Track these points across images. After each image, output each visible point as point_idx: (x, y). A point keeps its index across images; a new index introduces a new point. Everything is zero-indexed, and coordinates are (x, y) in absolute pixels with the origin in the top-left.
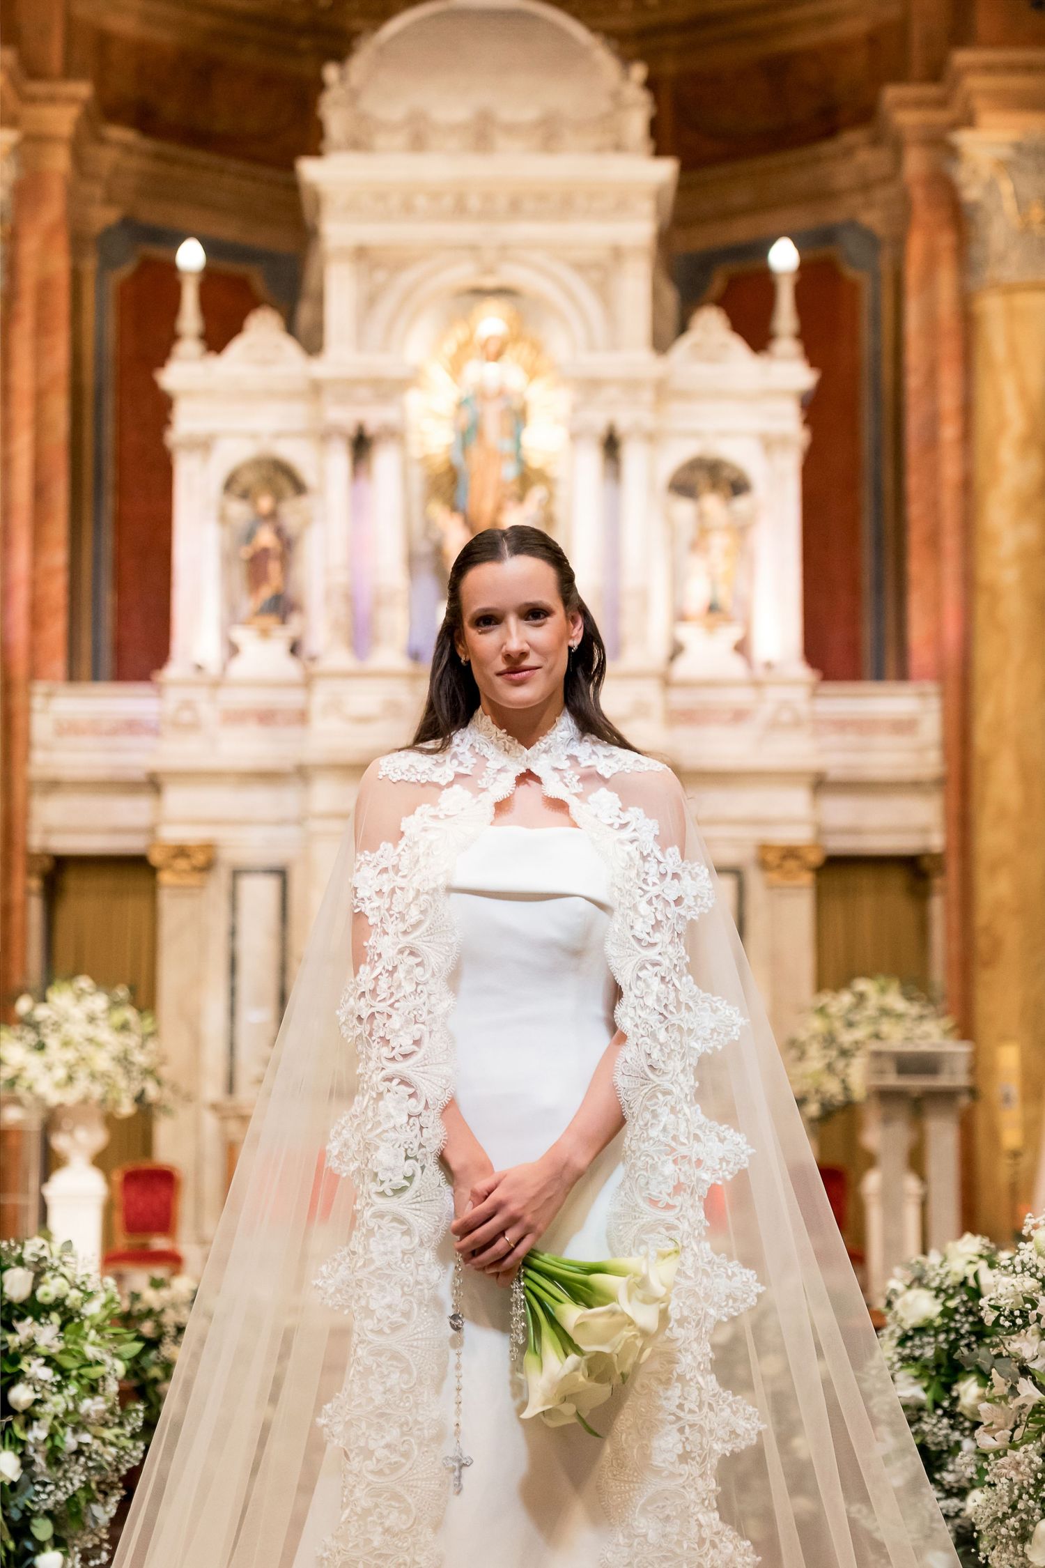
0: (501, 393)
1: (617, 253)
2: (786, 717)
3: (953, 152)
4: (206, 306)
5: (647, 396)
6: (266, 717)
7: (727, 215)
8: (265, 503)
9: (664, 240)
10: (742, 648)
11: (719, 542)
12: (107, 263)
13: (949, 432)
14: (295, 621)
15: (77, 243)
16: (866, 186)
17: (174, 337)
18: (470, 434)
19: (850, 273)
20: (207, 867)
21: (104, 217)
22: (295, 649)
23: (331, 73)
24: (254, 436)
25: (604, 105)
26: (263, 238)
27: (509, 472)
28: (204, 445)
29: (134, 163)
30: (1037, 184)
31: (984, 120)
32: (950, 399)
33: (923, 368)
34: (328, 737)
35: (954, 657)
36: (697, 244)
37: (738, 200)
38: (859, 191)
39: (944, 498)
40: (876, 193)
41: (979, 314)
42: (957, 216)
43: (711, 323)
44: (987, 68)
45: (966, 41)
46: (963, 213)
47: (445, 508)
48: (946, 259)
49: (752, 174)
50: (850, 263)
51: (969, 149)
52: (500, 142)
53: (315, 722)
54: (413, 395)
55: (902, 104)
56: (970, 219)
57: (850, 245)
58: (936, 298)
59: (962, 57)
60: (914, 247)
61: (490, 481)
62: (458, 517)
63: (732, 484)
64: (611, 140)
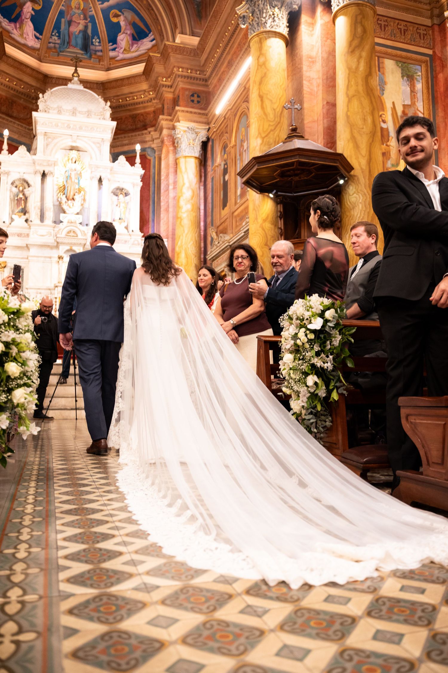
0: (75, 170)
1: (103, 140)
2: (136, 242)
3: (174, 129)
4: (8, 144)
5: (109, 171)
6: (19, 235)
8: (21, 189)
10: (126, 228)
11: (122, 205)
13: (171, 187)
14: (27, 214)
16: (153, 140)
17: (2, 150)
18: (68, 178)
19: (149, 157)
20: (5, 267)
22: (26, 221)
23: (41, 95)
24: (19, 173)
25: (101, 110)
27: (77, 187)
30: (191, 136)
31: (181, 122)
32: (171, 181)
33: (165, 175)
34: (34, 239)
35: (170, 233)
36: (116, 151)
37: (125, 142)
38: (151, 141)
39: (170, 201)
40: (155, 141)
41: (179, 162)
42: (174, 143)
43: (122, 158)
44: (183, 111)
45: (178, 106)
46: (176, 141)
47: (62, 194)
48: (171, 152)
49: (128, 137)
50: (149, 155)
51: (178, 127)
52: (78, 114)
53: (31, 236)
54: (56, 167)
55: (163, 119)
56: (178, 142)
57: (149, 152)
58: (168, 160)
59: (177, 108)
60: (164, 150)
61: (72, 188)
62: (64, 196)
63: (125, 194)
64: (102, 117)
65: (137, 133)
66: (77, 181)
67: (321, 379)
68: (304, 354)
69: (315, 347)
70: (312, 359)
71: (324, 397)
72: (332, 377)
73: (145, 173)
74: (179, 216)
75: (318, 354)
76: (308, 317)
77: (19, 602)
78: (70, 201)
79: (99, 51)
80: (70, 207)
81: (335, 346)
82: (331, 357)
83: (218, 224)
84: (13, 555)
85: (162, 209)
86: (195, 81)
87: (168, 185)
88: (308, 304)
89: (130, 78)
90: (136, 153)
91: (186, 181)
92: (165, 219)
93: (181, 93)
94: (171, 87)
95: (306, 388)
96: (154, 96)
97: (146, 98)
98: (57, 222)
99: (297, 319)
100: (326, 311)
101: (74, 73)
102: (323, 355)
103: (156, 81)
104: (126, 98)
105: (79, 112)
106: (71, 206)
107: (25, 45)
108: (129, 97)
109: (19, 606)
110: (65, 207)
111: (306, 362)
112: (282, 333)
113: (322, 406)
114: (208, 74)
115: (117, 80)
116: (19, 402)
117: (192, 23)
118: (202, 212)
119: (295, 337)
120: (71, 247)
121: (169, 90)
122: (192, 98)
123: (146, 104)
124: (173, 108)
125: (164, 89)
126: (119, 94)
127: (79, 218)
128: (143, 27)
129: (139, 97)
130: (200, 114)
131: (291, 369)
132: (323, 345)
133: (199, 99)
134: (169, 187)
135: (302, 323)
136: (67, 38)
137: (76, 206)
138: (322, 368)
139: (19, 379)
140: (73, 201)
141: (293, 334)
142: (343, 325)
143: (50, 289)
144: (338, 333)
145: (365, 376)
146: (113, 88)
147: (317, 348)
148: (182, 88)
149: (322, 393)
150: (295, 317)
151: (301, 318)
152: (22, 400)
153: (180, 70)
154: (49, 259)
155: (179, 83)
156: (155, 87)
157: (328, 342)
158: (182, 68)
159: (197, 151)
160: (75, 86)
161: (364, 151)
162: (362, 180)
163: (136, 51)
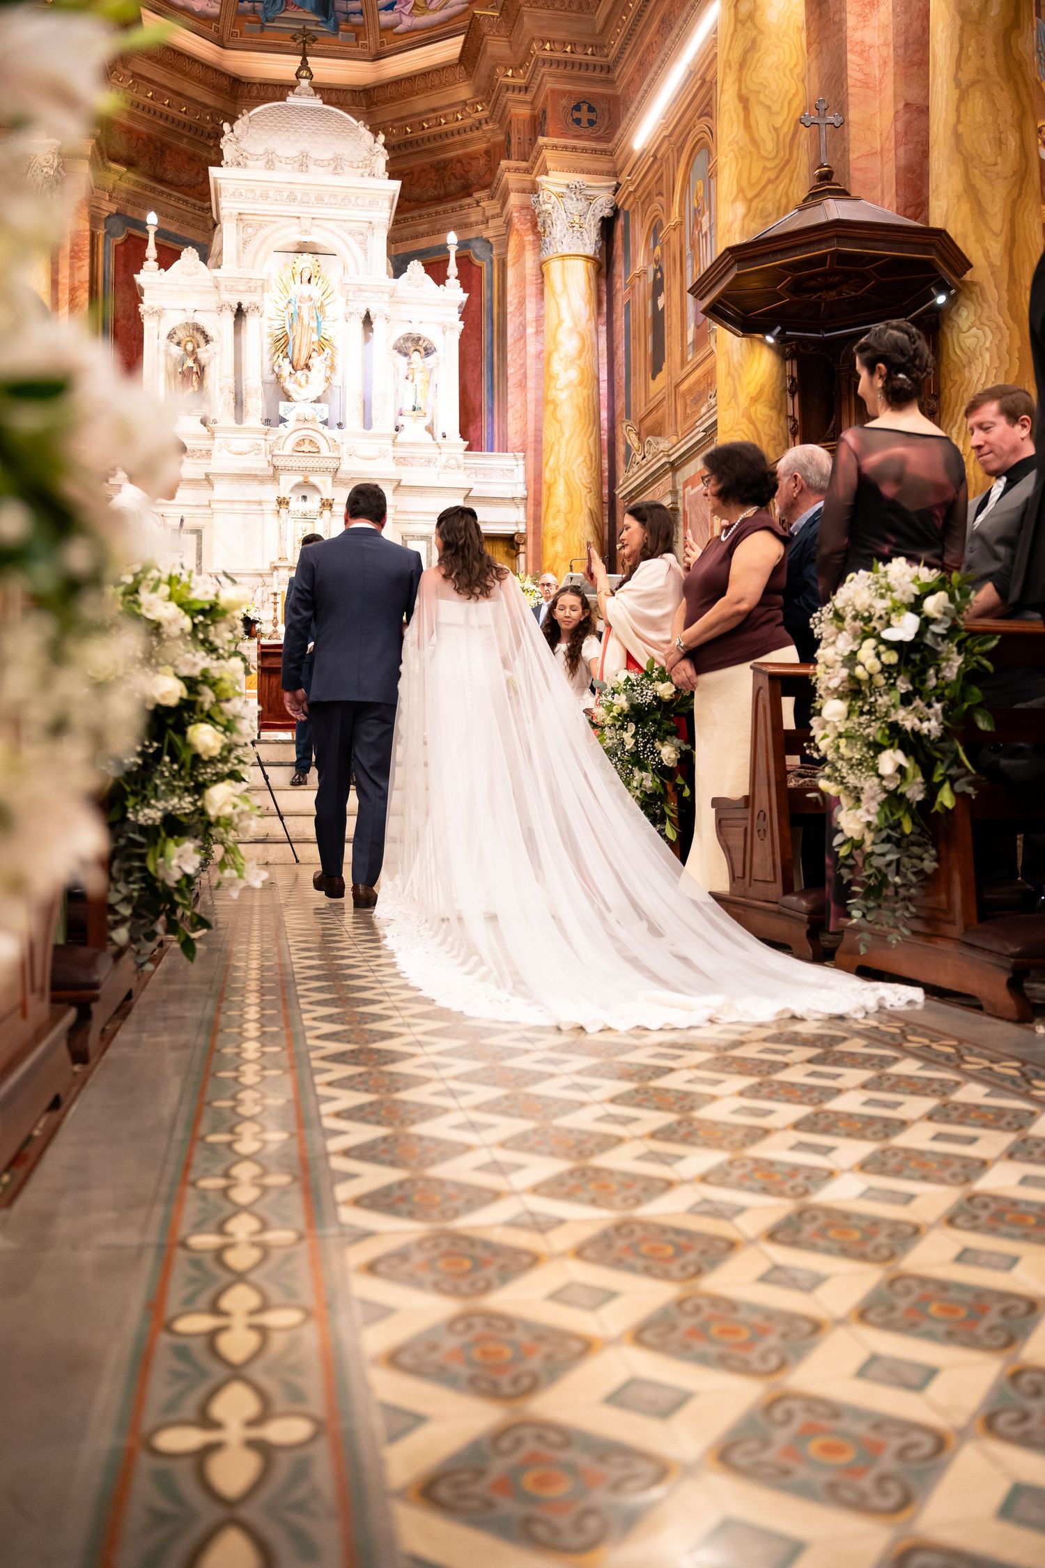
0: (310, 299)
2: (453, 462)
3: (537, 189)
5: (386, 297)
6: (190, 453)
8: (190, 347)
10: (430, 429)
11: (419, 377)
12: (110, 232)
13: (530, 330)
14: (205, 406)
16: (486, 220)
17: (144, 260)
18: (296, 316)
19: (477, 262)
21: (109, 207)
23: (226, 127)
24: (185, 310)
25: (365, 154)
27: (315, 338)
28: (159, 313)
30: (576, 206)
31: (551, 173)
32: (530, 315)
33: (516, 301)
34: (222, 462)
35: (531, 439)
36: (401, 251)
37: (423, 228)
38: (482, 223)
39: (528, 363)
40: (491, 223)
41: (548, 269)
42: (535, 225)
43: (416, 267)
44: (555, 147)
45: (543, 135)
46: (540, 220)
47: (281, 356)
48: (529, 247)
49: (429, 215)
50: (477, 257)
51: (545, 186)
52: (312, 167)
53: (215, 454)
54: (265, 294)
55: (509, 169)
56: (544, 222)
57: (478, 248)
58: (523, 267)
59: (542, 140)
60: (513, 243)
61: (305, 341)
62: (287, 360)
63: (426, 349)
64: (368, 170)
65: (449, 206)
66: (314, 324)
67: (912, 758)
68: (872, 699)
69: (898, 683)
70: (893, 711)
71: (919, 803)
72: (938, 755)
73: (469, 300)
74: (550, 398)
75: (906, 700)
76: (883, 612)
77: (254, 1244)
78: (299, 373)
79: (351, 12)
80: (300, 385)
81: (949, 681)
82: (938, 706)
83: (643, 412)
84: (229, 1145)
85: (510, 384)
86: (583, 73)
87: (523, 326)
88: (882, 581)
89: (429, 73)
90: (448, 252)
91: (565, 314)
92: (519, 405)
93: (549, 103)
94: (526, 88)
95: (876, 780)
96: (486, 113)
97: (469, 121)
98: (273, 420)
99: (855, 618)
100: (925, 597)
101: (299, 70)
102: (918, 702)
103: (491, 76)
104: (421, 123)
105: (316, 162)
106: (303, 383)
108: (428, 121)
109: (255, 1254)
110: (289, 385)
111: (877, 719)
112: (819, 652)
113: (914, 823)
114: (613, 52)
115: (398, 81)
116: (221, 814)
118: (604, 386)
119: (851, 660)
120: (306, 477)
121: (522, 97)
122: (577, 115)
123: (469, 135)
124: (533, 141)
125: (509, 95)
126: (404, 114)
127: (323, 411)
129: (450, 118)
130: (594, 151)
131: (840, 736)
132: (918, 678)
133: (592, 116)
134: (525, 330)
135: (867, 627)
137: (315, 383)
138: (916, 734)
139: (219, 761)
140: (306, 371)
141: (846, 653)
142: (966, 630)
143: (261, 575)
144: (955, 649)
145: (1016, 753)
146: (392, 99)
147: (903, 686)
148: (553, 91)
149: (915, 792)
150: (849, 613)
151: (866, 614)
152: (228, 810)
153: (548, 46)
154: (257, 507)
155: (547, 78)
156: (490, 92)
157: (932, 671)
158: (552, 41)
159: (589, 243)
160: (302, 99)
161: (997, 222)
162: (992, 293)
163: (441, 9)
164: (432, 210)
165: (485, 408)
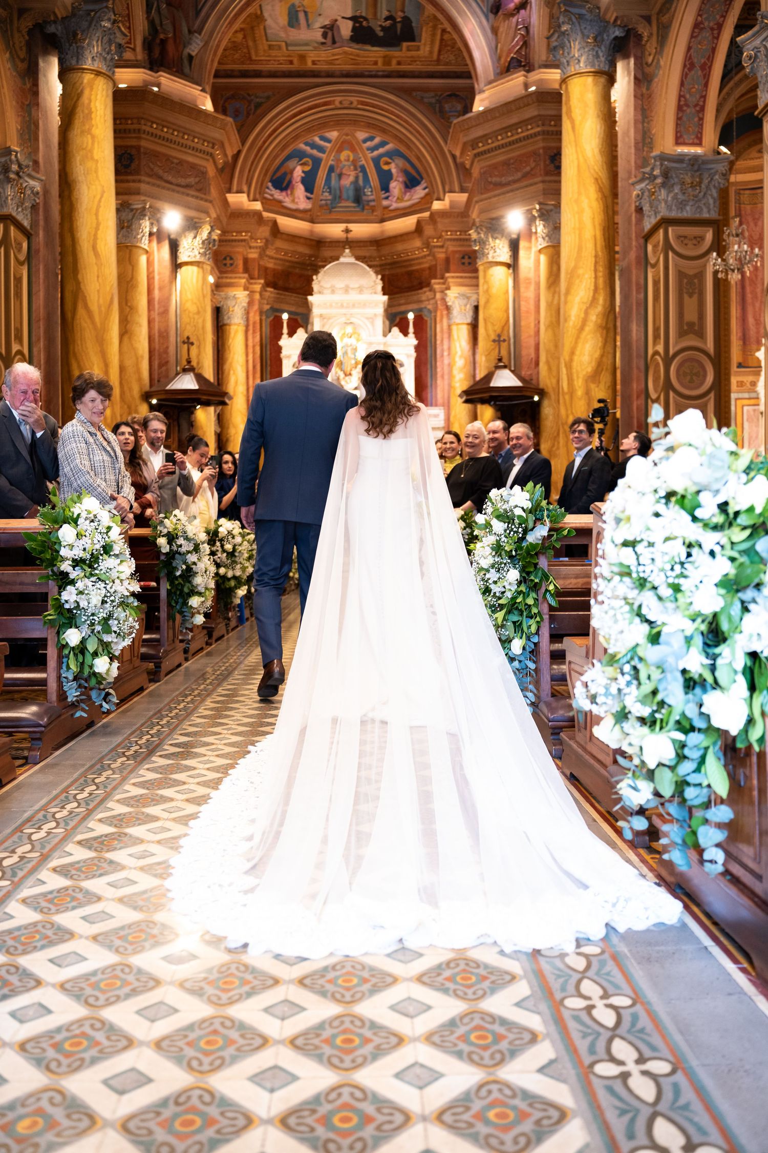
0: (351, 345)
1: (375, 315)
3: (446, 295)
4: (289, 327)
5: (383, 344)
7: (400, 305)
9: (386, 311)
12: (267, 317)
13: (446, 354)
15: (261, 313)
16: (428, 300)
17: (282, 334)
18: (345, 353)
19: (425, 318)
21: (267, 307)
23: (314, 277)
25: (373, 284)
26: (300, 310)
27: (353, 362)
28: (289, 357)
29: (272, 295)
30: (463, 302)
31: (452, 288)
32: (446, 347)
33: (440, 339)
35: (446, 401)
36: (393, 312)
39: (444, 368)
40: (430, 302)
41: (452, 328)
42: (447, 308)
43: (395, 330)
44: (453, 277)
45: (449, 270)
46: (448, 306)
47: (339, 371)
48: (445, 317)
50: (425, 316)
51: (449, 292)
52: (350, 292)
55: (435, 283)
56: (450, 307)
57: (425, 312)
58: (443, 325)
59: (447, 275)
60: (439, 314)
61: (349, 363)
62: (342, 372)
63: (400, 365)
64: (374, 291)
65: (413, 293)
66: (352, 356)
73: (418, 343)
78: (347, 378)
79: (370, 201)
85: (439, 375)
87: (443, 351)
89: (402, 234)
90: (408, 323)
91: (459, 348)
92: (441, 385)
93: (451, 256)
94: (442, 248)
96: (427, 253)
97: (421, 255)
103: (427, 240)
105: (353, 289)
106: (349, 382)
107: (297, 210)
115: (390, 238)
117: (461, 177)
121: (441, 250)
122: (463, 261)
123: (421, 261)
124: (444, 274)
125: (436, 250)
128: (415, 174)
129: (413, 253)
130: (467, 277)
133: (469, 260)
134: (443, 353)
136: (338, 192)
140: (349, 377)
146: (387, 244)
148: (452, 251)
153: (449, 233)
155: (449, 246)
156: (427, 245)
159: (467, 317)
160: (347, 258)
161: (554, 373)
162: (553, 396)
163: (409, 200)
164: (406, 294)
165: (429, 384)
